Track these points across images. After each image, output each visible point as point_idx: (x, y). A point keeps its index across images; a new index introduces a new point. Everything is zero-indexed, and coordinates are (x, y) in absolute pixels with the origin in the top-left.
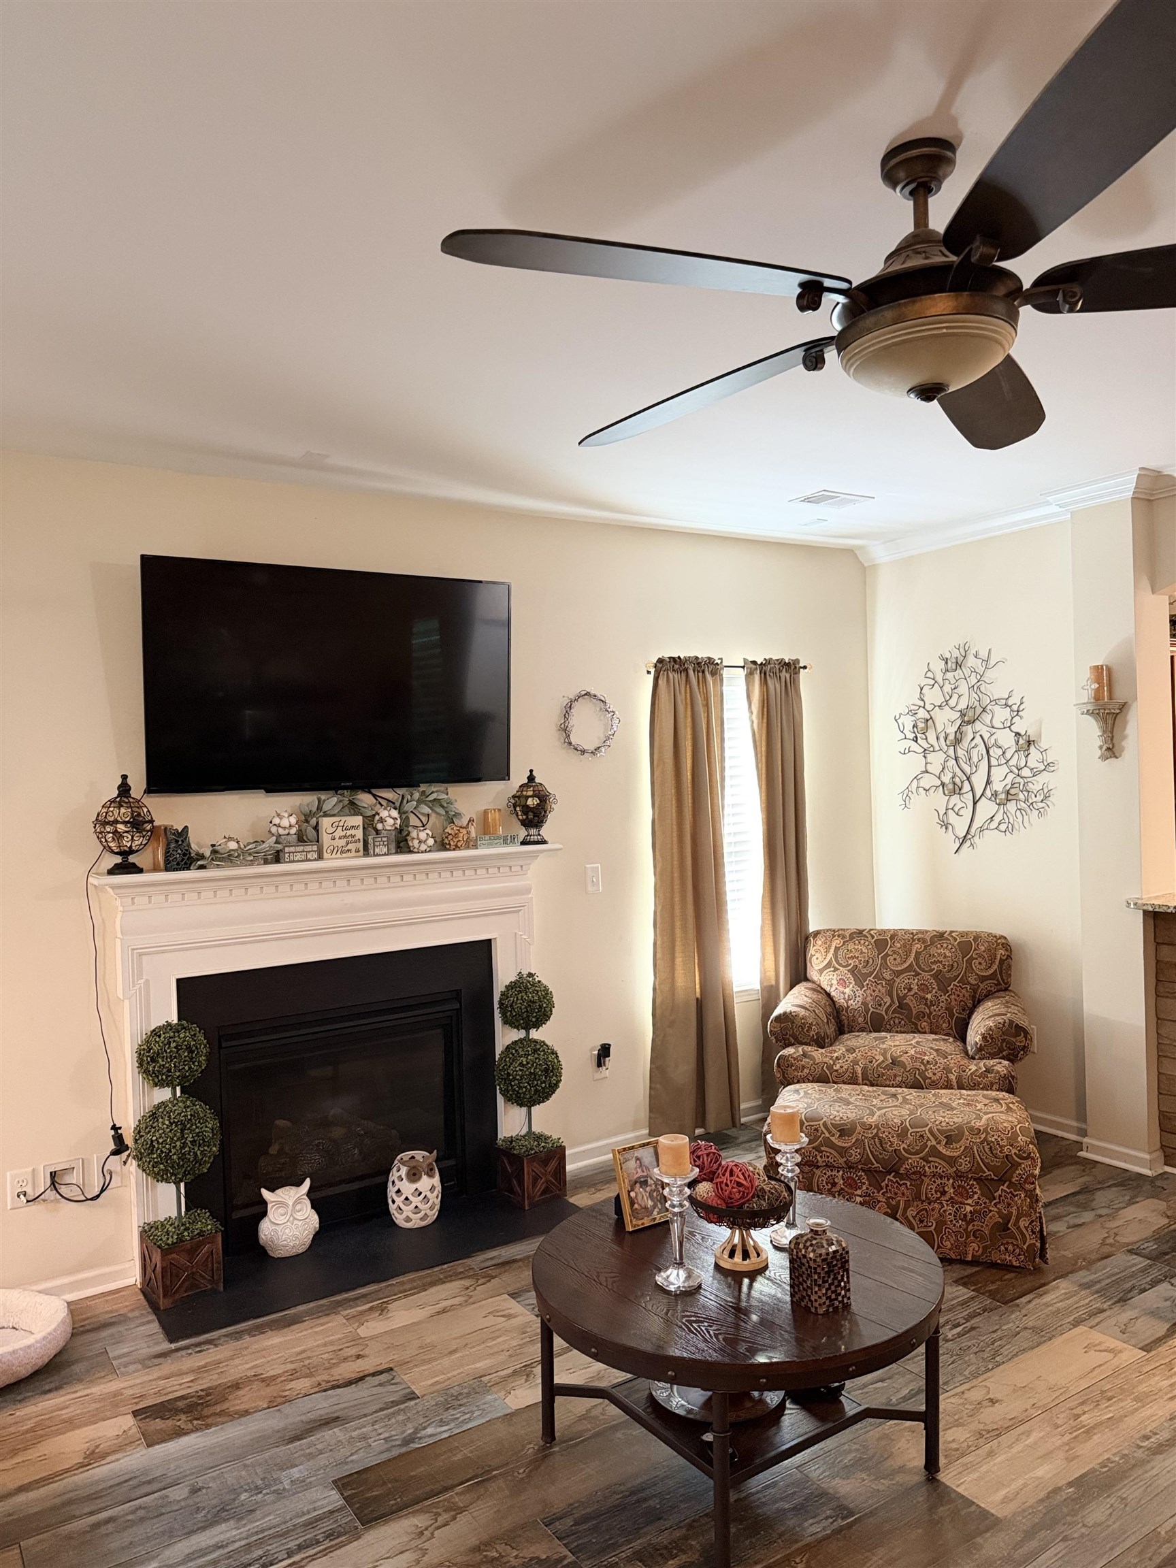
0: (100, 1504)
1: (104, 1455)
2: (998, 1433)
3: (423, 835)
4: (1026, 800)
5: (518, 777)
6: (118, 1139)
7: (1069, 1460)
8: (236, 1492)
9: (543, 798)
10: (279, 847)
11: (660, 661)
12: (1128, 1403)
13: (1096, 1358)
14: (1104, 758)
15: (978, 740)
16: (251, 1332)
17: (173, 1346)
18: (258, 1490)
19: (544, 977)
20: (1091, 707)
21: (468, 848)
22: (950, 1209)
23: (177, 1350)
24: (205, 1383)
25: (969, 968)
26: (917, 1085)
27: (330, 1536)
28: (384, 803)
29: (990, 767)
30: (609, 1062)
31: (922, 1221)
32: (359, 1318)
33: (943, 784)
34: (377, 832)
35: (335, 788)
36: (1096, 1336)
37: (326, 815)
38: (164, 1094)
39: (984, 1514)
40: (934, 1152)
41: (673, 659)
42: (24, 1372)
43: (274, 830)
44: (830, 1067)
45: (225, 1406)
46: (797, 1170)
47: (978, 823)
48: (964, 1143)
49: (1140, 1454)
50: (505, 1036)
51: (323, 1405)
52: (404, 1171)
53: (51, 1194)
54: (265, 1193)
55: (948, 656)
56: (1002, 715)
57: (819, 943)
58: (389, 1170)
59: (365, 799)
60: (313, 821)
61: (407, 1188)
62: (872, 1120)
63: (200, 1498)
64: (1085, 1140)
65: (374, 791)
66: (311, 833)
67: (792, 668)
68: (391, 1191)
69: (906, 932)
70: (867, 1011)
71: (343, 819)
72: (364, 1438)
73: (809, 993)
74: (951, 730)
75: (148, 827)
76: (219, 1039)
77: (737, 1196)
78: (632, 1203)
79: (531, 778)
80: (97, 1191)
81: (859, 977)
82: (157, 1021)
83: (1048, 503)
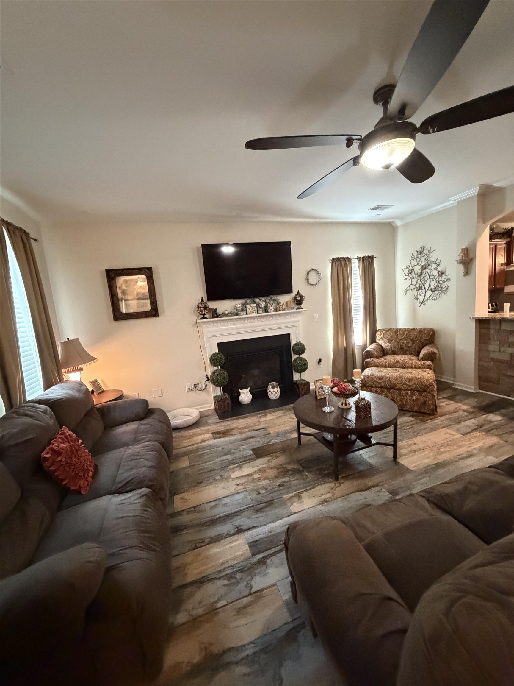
0: (204, 450)
1: (205, 441)
2: (415, 451)
3: (271, 308)
4: (441, 290)
5: (295, 292)
6: (208, 378)
7: (434, 459)
8: (231, 449)
9: (302, 297)
10: (237, 312)
11: (333, 259)
12: (455, 447)
13: (447, 436)
14: (464, 276)
15: (427, 274)
16: (237, 419)
17: (220, 421)
18: (235, 449)
19: (302, 342)
20: (460, 261)
21: (283, 311)
22: (409, 398)
23: (221, 422)
24: (226, 428)
25: (422, 337)
26: (403, 368)
27: (250, 459)
28: (262, 301)
29: (430, 281)
30: (322, 363)
31: (401, 401)
32: (260, 417)
33: (416, 288)
34: (260, 308)
35: (250, 298)
36: (449, 431)
37: (248, 304)
38: (216, 368)
39: (408, 469)
40: (405, 384)
41: (337, 258)
42: (190, 424)
43: (236, 308)
44: (379, 363)
45: (231, 433)
46: (360, 385)
47: (426, 298)
48: (413, 382)
49: (456, 459)
50: (294, 357)
51: (250, 434)
52: (271, 387)
53: (194, 389)
54: (240, 390)
55: (418, 250)
56: (434, 266)
57: (379, 332)
58: (267, 387)
59: (257, 300)
60: (245, 306)
61: (272, 390)
62: (388, 376)
63: (224, 450)
64: (455, 383)
65: (260, 298)
66: (245, 309)
67: (371, 258)
68: (268, 391)
69: (404, 328)
70: (392, 349)
71: (252, 305)
72: (259, 441)
73: (375, 345)
74: (419, 272)
75: (208, 308)
76: (228, 356)
77: (343, 390)
78: (319, 392)
79: (298, 292)
80: (204, 388)
81: (390, 341)
82: (214, 352)
83: (450, 201)
